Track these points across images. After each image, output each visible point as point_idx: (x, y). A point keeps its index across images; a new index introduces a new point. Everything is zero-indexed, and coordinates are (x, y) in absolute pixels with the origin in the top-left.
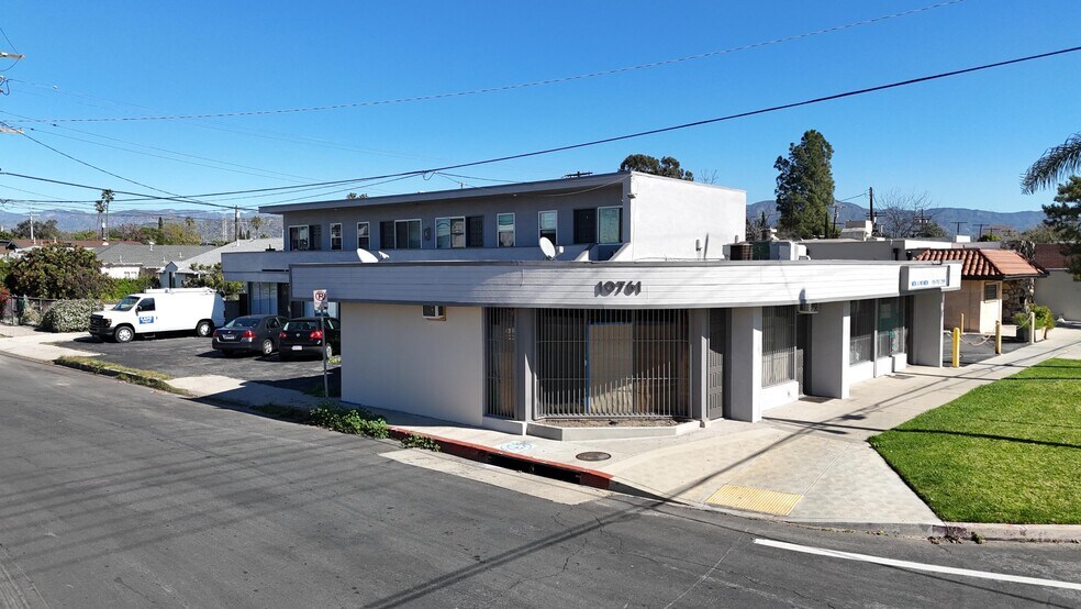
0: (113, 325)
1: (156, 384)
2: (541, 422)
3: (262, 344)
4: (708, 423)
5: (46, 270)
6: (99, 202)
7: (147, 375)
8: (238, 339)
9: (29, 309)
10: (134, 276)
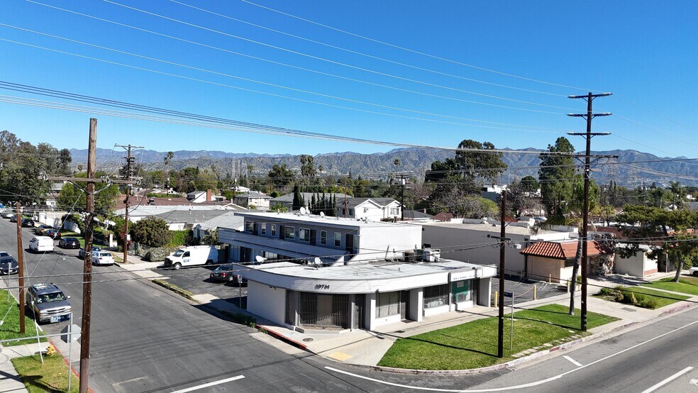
0: (173, 263)
1: (188, 297)
2: (301, 327)
3: (229, 278)
4: (353, 330)
5: (147, 230)
6: (166, 159)
7: (186, 292)
8: (220, 276)
9: (140, 248)
10: (182, 229)
